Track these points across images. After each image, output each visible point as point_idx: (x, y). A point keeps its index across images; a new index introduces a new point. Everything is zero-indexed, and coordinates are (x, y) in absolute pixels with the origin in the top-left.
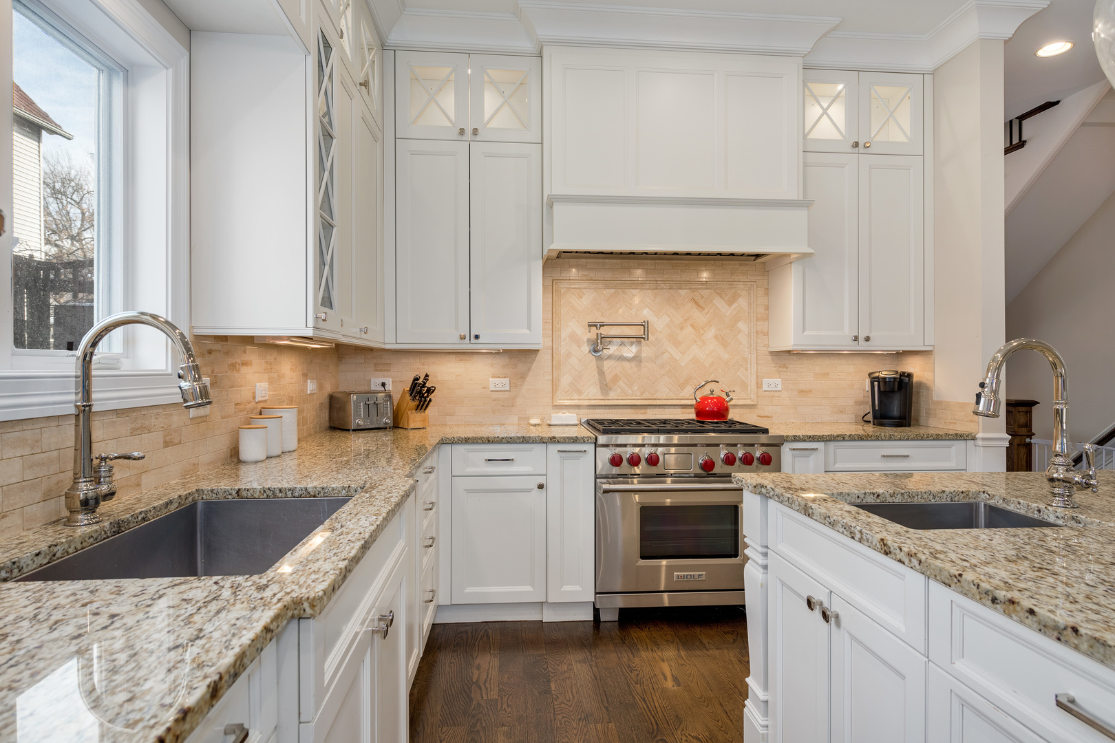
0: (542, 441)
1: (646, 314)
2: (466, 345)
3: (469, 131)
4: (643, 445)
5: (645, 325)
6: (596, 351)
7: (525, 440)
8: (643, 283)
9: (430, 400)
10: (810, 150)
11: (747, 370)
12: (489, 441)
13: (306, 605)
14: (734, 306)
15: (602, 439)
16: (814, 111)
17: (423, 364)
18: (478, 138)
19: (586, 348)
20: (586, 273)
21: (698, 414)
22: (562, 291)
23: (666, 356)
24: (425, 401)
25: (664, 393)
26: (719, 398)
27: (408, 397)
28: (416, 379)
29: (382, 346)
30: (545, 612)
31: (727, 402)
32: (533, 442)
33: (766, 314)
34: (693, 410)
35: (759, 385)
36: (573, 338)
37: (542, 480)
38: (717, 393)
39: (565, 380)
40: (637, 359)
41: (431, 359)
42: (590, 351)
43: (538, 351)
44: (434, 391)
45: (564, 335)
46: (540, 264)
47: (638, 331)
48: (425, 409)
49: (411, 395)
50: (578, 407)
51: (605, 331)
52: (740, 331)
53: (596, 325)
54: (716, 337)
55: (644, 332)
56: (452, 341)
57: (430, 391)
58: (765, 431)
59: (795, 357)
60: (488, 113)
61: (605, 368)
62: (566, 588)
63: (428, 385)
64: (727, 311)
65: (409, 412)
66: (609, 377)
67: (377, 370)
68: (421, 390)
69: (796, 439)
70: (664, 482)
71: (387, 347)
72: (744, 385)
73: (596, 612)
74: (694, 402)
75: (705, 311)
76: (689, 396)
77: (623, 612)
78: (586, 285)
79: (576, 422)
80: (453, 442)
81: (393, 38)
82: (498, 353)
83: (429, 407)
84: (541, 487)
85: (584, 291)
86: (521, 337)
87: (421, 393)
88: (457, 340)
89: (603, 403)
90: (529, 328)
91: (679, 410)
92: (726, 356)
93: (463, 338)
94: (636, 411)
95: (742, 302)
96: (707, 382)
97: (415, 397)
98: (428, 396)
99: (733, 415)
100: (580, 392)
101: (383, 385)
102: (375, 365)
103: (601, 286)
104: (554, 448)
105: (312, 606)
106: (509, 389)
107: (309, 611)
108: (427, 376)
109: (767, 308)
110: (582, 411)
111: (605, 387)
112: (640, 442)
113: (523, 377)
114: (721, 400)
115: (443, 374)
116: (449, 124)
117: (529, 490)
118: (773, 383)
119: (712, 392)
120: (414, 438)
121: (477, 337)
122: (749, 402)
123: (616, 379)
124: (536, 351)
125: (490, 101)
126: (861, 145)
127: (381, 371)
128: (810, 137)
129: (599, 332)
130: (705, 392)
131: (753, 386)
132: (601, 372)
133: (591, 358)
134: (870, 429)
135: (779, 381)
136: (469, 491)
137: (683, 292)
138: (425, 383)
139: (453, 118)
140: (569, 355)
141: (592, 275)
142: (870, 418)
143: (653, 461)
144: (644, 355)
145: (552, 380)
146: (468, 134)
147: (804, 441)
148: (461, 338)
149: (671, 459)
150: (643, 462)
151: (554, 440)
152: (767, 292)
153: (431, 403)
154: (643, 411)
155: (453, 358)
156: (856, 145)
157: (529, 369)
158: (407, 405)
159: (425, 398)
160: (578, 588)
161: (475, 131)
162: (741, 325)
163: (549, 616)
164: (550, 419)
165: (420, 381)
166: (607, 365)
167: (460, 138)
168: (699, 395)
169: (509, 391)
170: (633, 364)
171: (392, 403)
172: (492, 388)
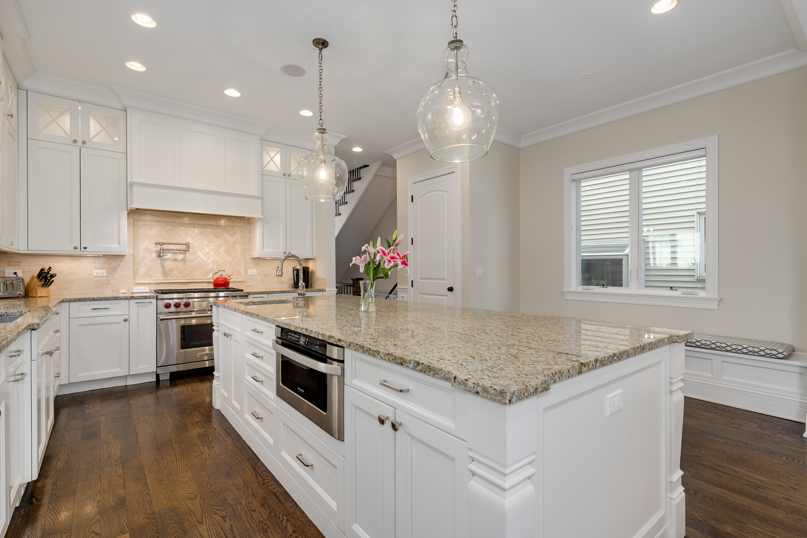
0: (126, 298)
1: (189, 239)
2: (77, 252)
3: (80, 143)
4: (183, 298)
5: (187, 245)
6: (159, 256)
7: (116, 298)
8: (187, 224)
9: (53, 281)
10: (264, 174)
11: (240, 266)
12: (94, 300)
13: (35, 325)
14: (234, 237)
15: (161, 296)
16: (266, 159)
17: (46, 262)
18: (85, 146)
19: (154, 255)
20: (154, 218)
21: (214, 286)
22: (140, 226)
23: (199, 259)
24: (49, 281)
25: (198, 277)
26: (225, 278)
27: (36, 280)
28: (42, 270)
29: (18, 252)
30: (128, 380)
31: (229, 280)
32: (121, 299)
33: (250, 241)
34: (212, 284)
35: (246, 272)
36: (147, 250)
37: (127, 317)
38: (224, 276)
39: (142, 271)
40: (184, 260)
41: (51, 259)
42: (157, 256)
43: (125, 256)
44: (55, 276)
45: (141, 248)
46: (126, 213)
47: (183, 247)
48: (49, 286)
49: (38, 279)
50: (150, 284)
51: (165, 247)
52: (237, 249)
53: (160, 244)
54: (225, 251)
55: (187, 247)
56: (68, 249)
57: (52, 276)
58: (242, 290)
59: (263, 260)
60: (92, 133)
61: (166, 265)
62: (140, 367)
63: (51, 273)
64: (231, 239)
65: (37, 288)
66: (167, 269)
67: (10, 265)
68: (46, 276)
69: (255, 293)
70: (191, 314)
71: (21, 252)
72: (239, 273)
73: (158, 376)
74: (212, 280)
75: (220, 239)
76: (211, 277)
77: (172, 374)
78: (154, 224)
79: (148, 291)
80: (70, 301)
81: (26, 84)
82: (99, 256)
83: (51, 286)
84: (125, 320)
85: (153, 226)
86: (113, 248)
87: (46, 278)
88: (72, 249)
89: (164, 281)
90: (119, 244)
91: (206, 284)
92: (230, 259)
93: (76, 248)
94: (183, 285)
95: (238, 236)
96: (220, 271)
97: (42, 279)
98: (51, 279)
99: (231, 286)
100: (151, 277)
101: (15, 273)
102: (8, 262)
103: (163, 225)
104: (133, 302)
105: (38, 325)
106: (106, 275)
107: (36, 327)
108: (50, 268)
109: (250, 239)
110: (152, 286)
111: (166, 274)
112: (181, 297)
113: (115, 269)
114: (226, 279)
115: (59, 267)
116: (67, 136)
117: (119, 323)
118: (253, 271)
119: (221, 275)
120: (41, 302)
121: (85, 248)
122: (241, 280)
123: (172, 270)
124: (124, 256)
125: (94, 126)
126: (287, 175)
127: (13, 265)
128: (266, 168)
129: (161, 247)
130: (218, 275)
131: (243, 273)
132: (163, 267)
133: (158, 261)
134: (293, 289)
135: (255, 271)
136: (81, 325)
137: (208, 230)
138: (49, 272)
139: (69, 133)
140: (144, 258)
141: (158, 219)
142: (293, 286)
143: (187, 305)
144: (187, 258)
145: (134, 271)
146: (80, 144)
147: (258, 294)
148: (75, 249)
149: (196, 304)
150: (182, 306)
151: (133, 298)
152: (250, 232)
153: (53, 283)
154: (187, 285)
155: (68, 258)
156: (285, 175)
157: (119, 265)
158: (36, 284)
159: (49, 280)
160: (147, 366)
161: (84, 142)
162: (238, 246)
163: (130, 382)
164: (132, 290)
165: (46, 271)
166: (166, 263)
167: (74, 144)
168: (215, 277)
169: (106, 276)
170: (182, 263)
171: (24, 283)
172: (95, 275)
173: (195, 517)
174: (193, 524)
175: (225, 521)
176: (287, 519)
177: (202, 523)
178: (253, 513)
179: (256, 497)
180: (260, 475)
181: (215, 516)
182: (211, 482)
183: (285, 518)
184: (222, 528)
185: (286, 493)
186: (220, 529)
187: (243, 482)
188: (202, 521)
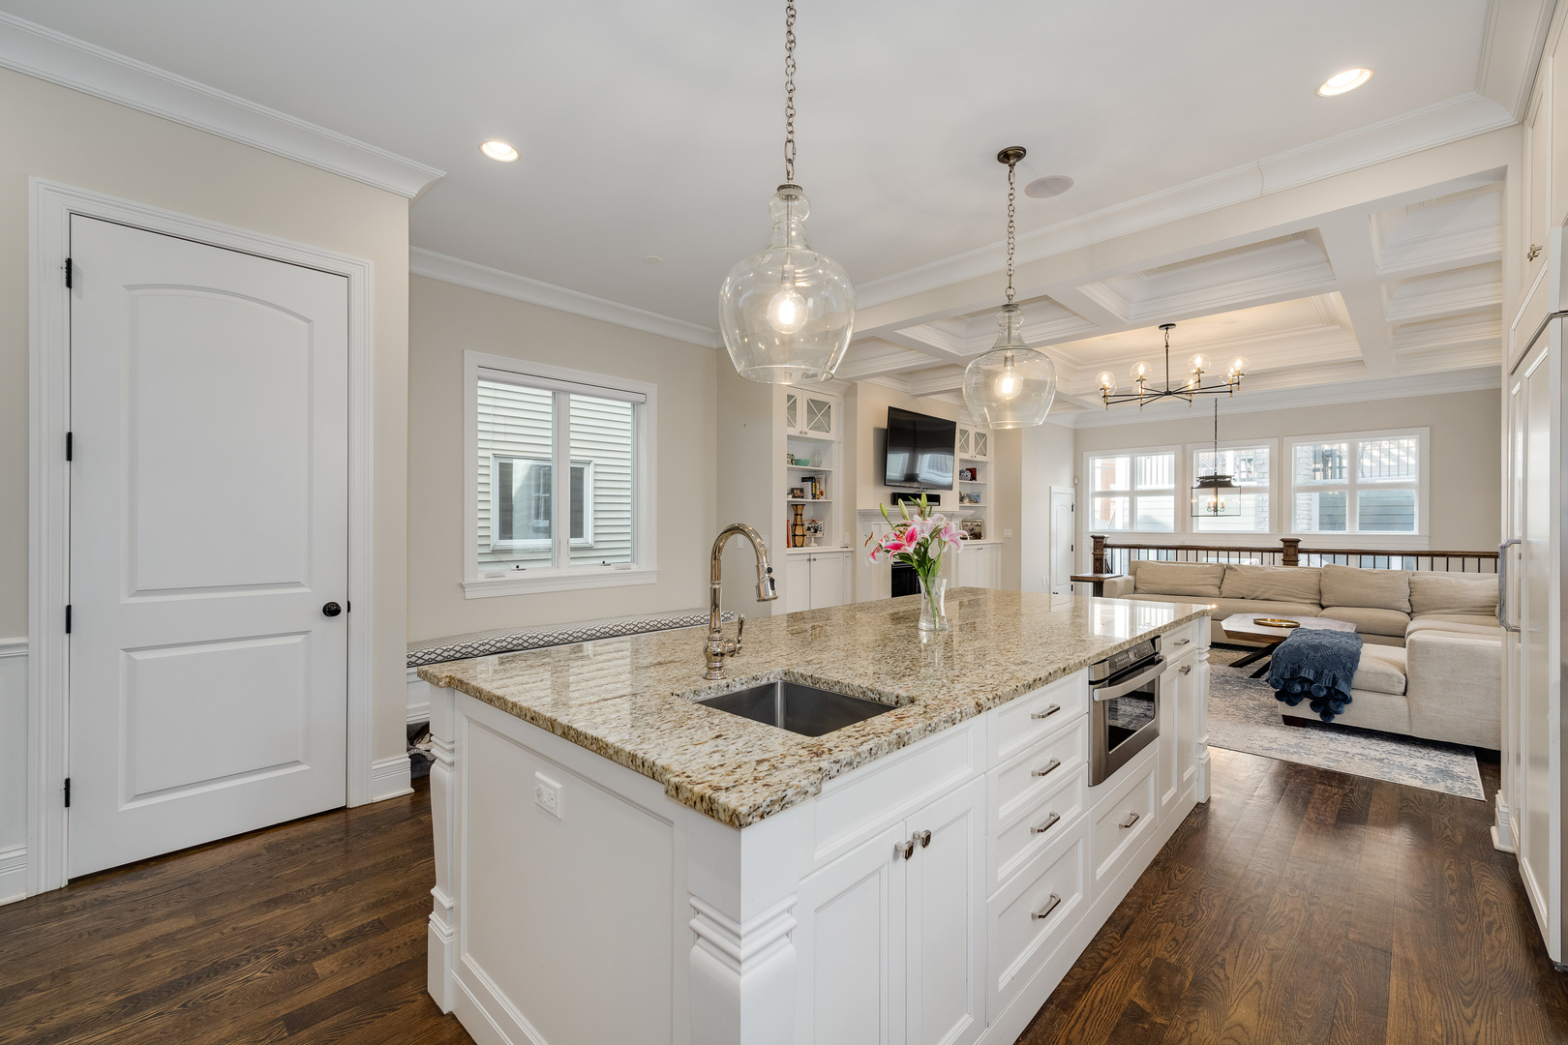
173: (1260, 997)
174: (1270, 993)
175: (1224, 960)
176: (1154, 904)
177: (1257, 983)
178: (1181, 940)
179: (1150, 950)
180: (1099, 969)
181: (1231, 976)
182: (1183, 1029)
183: (1154, 907)
184: (1237, 957)
185: (1110, 921)
186: (1240, 958)
187: (1135, 982)
188: (1256, 983)
